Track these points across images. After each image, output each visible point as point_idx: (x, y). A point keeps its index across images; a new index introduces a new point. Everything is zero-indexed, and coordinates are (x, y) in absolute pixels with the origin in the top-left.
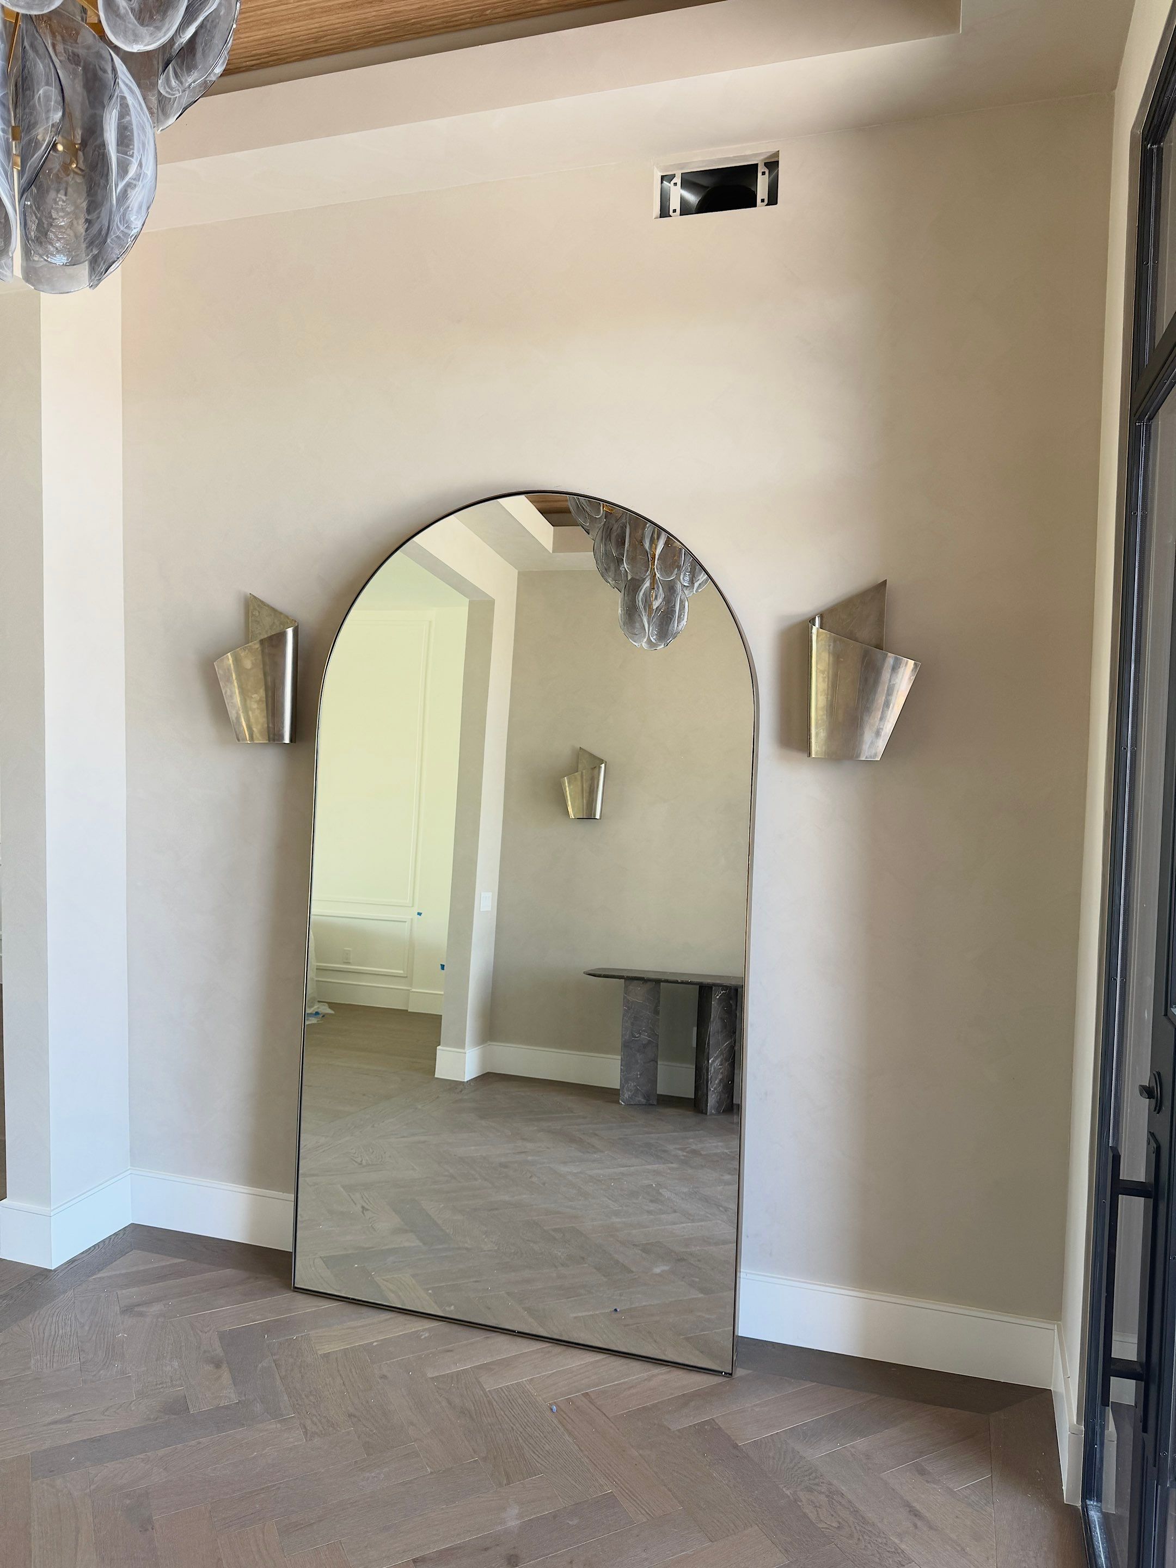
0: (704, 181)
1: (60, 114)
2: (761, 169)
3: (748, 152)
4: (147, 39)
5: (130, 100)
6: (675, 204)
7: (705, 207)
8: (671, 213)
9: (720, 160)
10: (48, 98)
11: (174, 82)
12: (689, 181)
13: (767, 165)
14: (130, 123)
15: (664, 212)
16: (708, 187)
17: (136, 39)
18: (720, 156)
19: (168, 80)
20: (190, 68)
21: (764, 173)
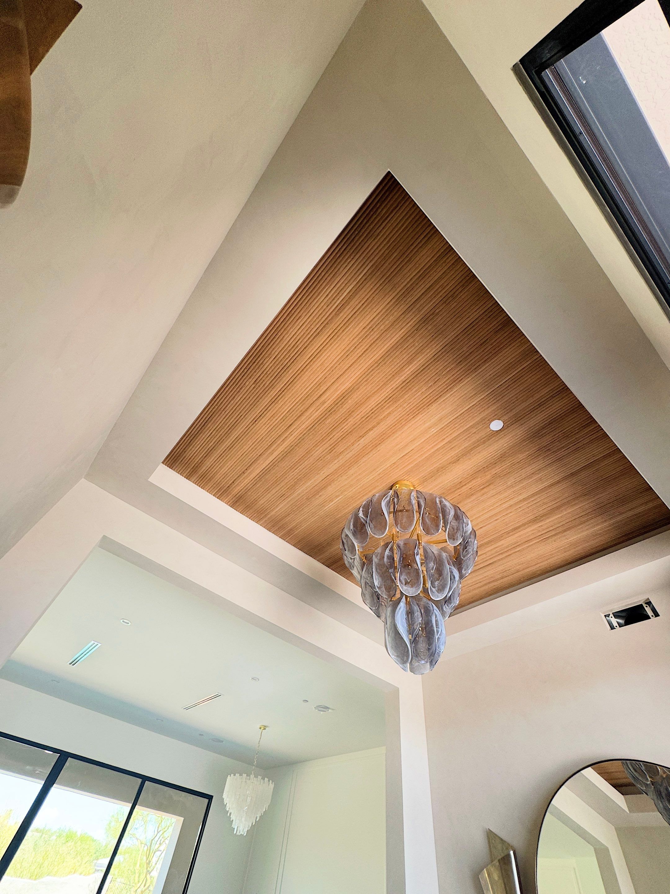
0: (623, 614)
1: (421, 618)
2: (644, 605)
3: (636, 601)
4: (441, 596)
5: (437, 613)
6: (615, 624)
7: (627, 623)
8: (615, 627)
9: (626, 606)
10: (418, 615)
11: (447, 607)
12: (617, 615)
13: (646, 603)
14: (437, 619)
15: (612, 628)
16: (625, 616)
17: (438, 597)
18: (624, 604)
19: (446, 607)
20: (450, 603)
21: (647, 607)
